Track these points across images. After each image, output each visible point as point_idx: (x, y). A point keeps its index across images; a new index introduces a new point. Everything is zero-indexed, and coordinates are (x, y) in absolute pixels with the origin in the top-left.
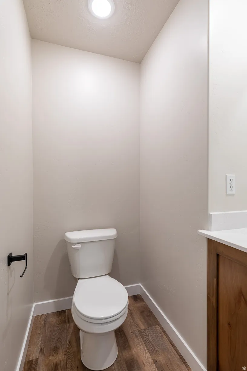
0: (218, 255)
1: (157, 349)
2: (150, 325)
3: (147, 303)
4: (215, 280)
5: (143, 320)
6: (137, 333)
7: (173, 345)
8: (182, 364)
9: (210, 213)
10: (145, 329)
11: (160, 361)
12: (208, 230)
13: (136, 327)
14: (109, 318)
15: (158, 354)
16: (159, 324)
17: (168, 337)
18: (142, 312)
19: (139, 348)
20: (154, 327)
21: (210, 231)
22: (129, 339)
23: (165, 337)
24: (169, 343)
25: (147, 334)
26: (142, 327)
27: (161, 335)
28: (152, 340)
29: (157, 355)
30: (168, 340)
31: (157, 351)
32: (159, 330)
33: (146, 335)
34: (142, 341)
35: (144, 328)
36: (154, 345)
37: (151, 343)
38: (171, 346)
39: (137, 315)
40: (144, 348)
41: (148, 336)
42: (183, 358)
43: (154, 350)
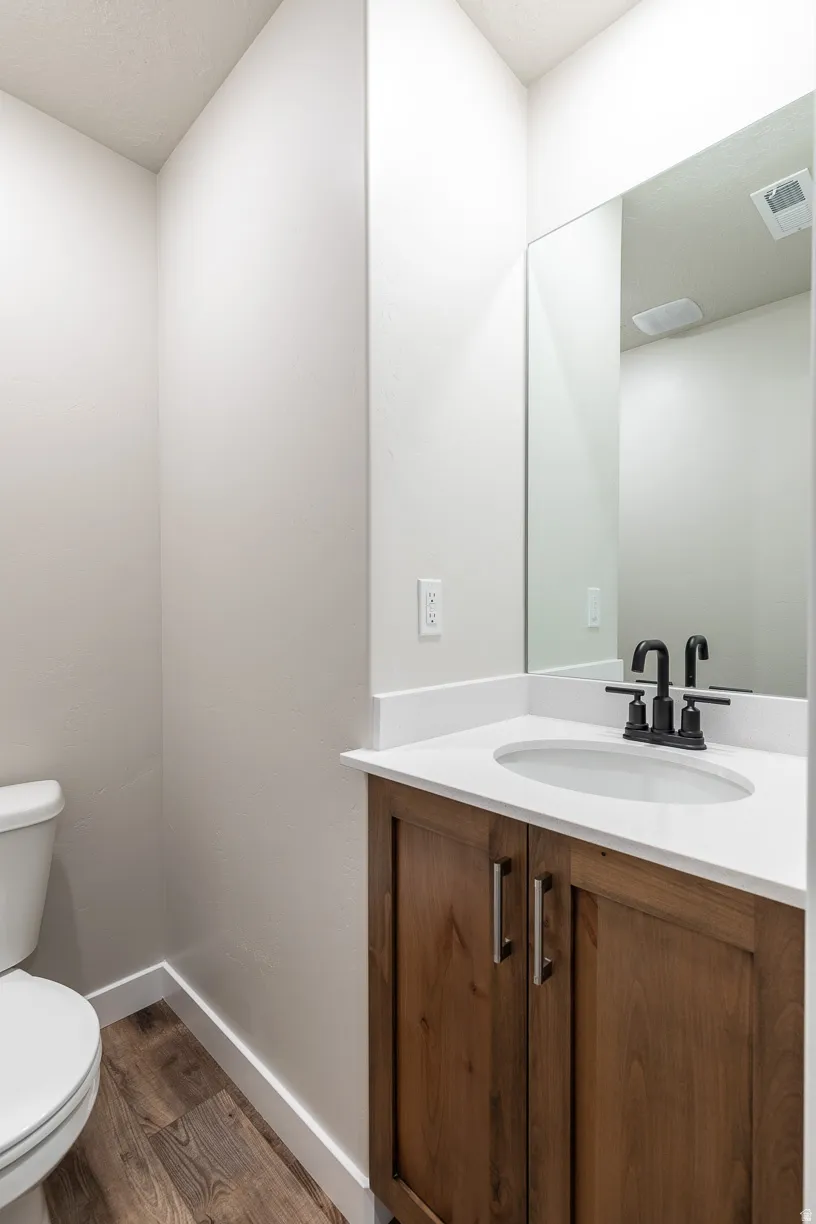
0: (395, 822)
1: (215, 1177)
2: (193, 1102)
3: (189, 1023)
4: (388, 897)
5: (169, 1091)
6: (144, 1148)
7: (271, 1138)
8: (298, 1191)
9: (376, 696)
10: (174, 1125)
11: (225, 1217)
12: (371, 748)
13: (143, 1126)
14: (16, 1145)
15: (221, 1193)
16: (228, 1085)
17: (256, 1120)
18: (167, 1064)
19: (148, 1207)
20: (209, 1102)
21: (378, 750)
22: (110, 1187)
23: (246, 1122)
24: (261, 1137)
25: (183, 1140)
26: (165, 1116)
27: (232, 1121)
28: (201, 1152)
29: (216, 1198)
30: (255, 1130)
31: (219, 1182)
32: (229, 1107)
33: (180, 1143)
34: (164, 1174)
35: (171, 1119)
36: (207, 1166)
37: (196, 1166)
38: (264, 1144)
39: (148, 1082)
40: (169, 1198)
41: (185, 1144)
42: (303, 1168)
43: (205, 1185)
